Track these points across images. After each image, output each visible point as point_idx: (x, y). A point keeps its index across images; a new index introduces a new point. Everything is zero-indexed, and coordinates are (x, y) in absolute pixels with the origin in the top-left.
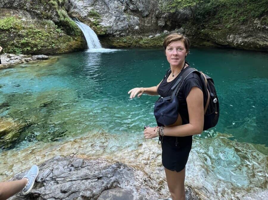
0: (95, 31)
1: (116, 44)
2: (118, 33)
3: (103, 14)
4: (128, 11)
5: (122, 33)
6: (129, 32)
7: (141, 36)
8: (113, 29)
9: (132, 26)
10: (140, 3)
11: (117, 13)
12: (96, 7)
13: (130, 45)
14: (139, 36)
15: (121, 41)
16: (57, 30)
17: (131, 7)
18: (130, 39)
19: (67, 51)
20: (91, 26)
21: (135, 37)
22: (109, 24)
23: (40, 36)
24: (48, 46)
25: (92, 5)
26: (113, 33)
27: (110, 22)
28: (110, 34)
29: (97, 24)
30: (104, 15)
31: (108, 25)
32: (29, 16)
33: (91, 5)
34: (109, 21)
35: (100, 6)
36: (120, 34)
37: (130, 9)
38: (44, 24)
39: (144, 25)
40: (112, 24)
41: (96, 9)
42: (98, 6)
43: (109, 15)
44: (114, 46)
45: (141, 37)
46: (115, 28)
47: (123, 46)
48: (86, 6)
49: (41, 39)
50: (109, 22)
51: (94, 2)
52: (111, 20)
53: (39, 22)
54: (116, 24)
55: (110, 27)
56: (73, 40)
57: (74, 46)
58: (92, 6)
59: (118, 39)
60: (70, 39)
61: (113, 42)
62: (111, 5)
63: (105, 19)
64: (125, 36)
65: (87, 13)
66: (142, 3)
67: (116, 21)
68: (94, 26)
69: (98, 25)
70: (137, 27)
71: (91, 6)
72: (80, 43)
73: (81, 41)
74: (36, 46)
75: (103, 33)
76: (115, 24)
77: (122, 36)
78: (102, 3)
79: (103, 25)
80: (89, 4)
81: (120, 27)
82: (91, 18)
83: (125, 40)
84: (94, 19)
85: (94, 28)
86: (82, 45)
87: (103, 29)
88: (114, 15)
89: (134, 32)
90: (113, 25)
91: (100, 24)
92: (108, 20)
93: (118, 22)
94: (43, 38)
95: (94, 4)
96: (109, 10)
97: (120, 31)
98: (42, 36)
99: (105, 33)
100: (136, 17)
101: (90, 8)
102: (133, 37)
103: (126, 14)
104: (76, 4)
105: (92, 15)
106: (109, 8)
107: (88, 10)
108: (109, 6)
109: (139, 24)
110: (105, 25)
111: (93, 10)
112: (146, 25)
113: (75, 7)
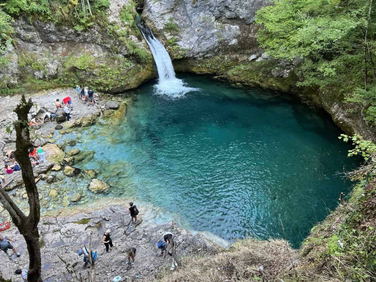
0: (171, 56)
1: (196, 70)
2: (201, 54)
3: (184, 27)
4: (223, 18)
5: (207, 54)
6: (219, 51)
7: (238, 56)
8: (193, 51)
9: (226, 41)
10: (242, 9)
11: (202, 30)
12: (175, 15)
13: (216, 71)
14: (235, 56)
15: (204, 66)
16: (127, 64)
17: (228, 14)
18: (218, 61)
19: (136, 85)
20: (166, 46)
21: (226, 58)
22: (189, 45)
23: (111, 75)
24: (118, 85)
25: (172, 10)
26: (193, 56)
27: (191, 43)
28: (189, 57)
30: (184, 30)
31: (187, 47)
32: (100, 49)
34: (189, 40)
35: (182, 15)
36: (203, 56)
37: (225, 16)
38: (114, 59)
39: (247, 37)
40: (192, 46)
41: (176, 18)
42: (179, 15)
43: (191, 30)
44: (193, 71)
46: (197, 50)
47: (205, 73)
48: (162, 12)
49: (112, 78)
50: (189, 42)
51: (175, 4)
52: (193, 40)
53: (109, 56)
54: (199, 45)
55: (189, 50)
56: (143, 69)
57: (144, 78)
58: (171, 12)
59: (200, 62)
60: (140, 68)
61: (193, 66)
62: (195, 17)
63: (185, 37)
64: (211, 57)
65: (163, 25)
66: (246, 9)
67: (199, 42)
68: (169, 47)
69: (175, 44)
70: (234, 42)
71: (169, 12)
72: (150, 73)
73: (152, 71)
74: (107, 85)
75: (180, 57)
76: (196, 45)
77: (207, 58)
78: (183, 12)
79: (181, 46)
80: (168, 9)
81: (204, 49)
82: (168, 33)
83: (208, 65)
84: (171, 35)
85: (169, 49)
86: (152, 74)
87: (180, 52)
88: (196, 34)
89: (228, 48)
90: (193, 48)
91: (177, 43)
93: (201, 42)
94: (113, 77)
95: (175, 9)
96: (192, 24)
97: (203, 52)
98: (113, 74)
99: (182, 57)
100: (234, 26)
101: (167, 17)
102: (224, 58)
103: (218, 24)
104: (151, 7)
105: (169, 29)
106: (191, 21)
107: (165, 20)
108: (192, 19)
109: (239, 36)
110: (183, 47)
111: (171, 19)
112: (250, 35)
113: (149, 11)
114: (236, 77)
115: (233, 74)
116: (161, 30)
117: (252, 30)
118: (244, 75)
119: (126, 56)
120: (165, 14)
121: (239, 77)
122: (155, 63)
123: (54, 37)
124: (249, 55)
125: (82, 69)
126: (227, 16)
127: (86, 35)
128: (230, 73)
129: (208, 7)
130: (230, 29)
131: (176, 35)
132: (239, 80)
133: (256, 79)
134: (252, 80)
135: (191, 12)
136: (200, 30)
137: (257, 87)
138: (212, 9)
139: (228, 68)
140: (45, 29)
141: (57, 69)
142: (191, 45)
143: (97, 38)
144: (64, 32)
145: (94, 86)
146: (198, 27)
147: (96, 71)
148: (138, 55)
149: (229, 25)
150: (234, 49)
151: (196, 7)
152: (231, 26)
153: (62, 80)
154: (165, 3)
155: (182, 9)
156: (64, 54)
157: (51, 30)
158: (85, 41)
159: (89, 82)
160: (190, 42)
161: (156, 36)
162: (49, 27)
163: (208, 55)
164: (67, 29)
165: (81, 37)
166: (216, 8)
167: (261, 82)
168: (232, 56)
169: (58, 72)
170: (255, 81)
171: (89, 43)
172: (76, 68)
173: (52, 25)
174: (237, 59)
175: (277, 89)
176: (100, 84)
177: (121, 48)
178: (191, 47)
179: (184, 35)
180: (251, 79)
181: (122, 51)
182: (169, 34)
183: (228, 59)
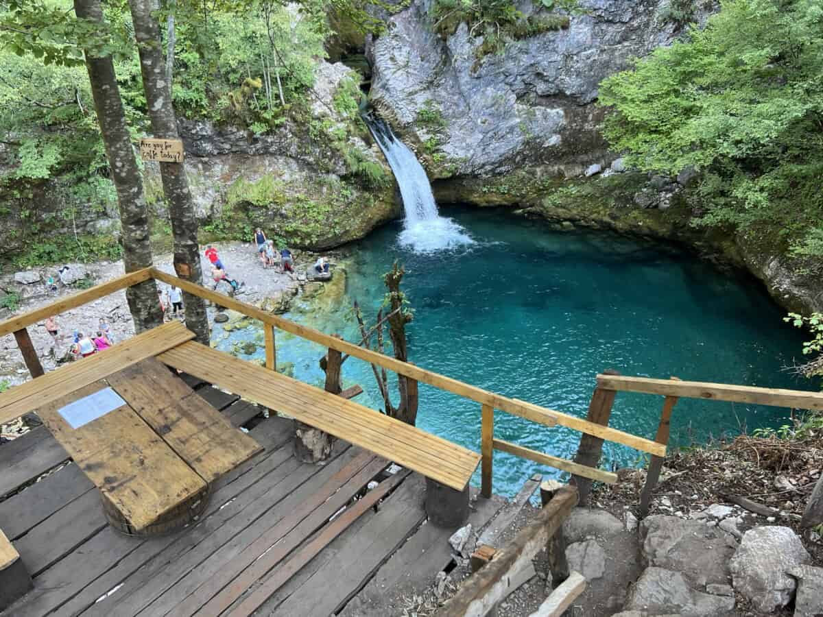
0: (429, 174)
1: (477, 199)
2: (488, 168)
3: (453, 117)
4: (531, 96)
5: (499, 167)
6: (524, 160)
7: (562, 167)
8: (473, 162)
9: (538, 140)
10: (570, 77)
11: (490, 120)
12: (437, 93)
13: (518, 199)
14: (556, 168)
15: (494, 190)
16: (345, 192)
17: (541, 87)
18: (522, 180)
19: (362, 233)
20: (418, 155)
21: (539, 173)
23: (315, 214)
24: (328, 233)
26: (473, 172)
28: (465, 175)
29: (434, 148)
30: (454, 123)
31: (461, 154)
32: (294, 165)
33: (425, 86)
35: (449, 94)
36: (493, 170)
37: (536, 92)
38: (321, 184)
39: (580, 130)
40: (472, 152)
41: (438, 99)
42: (443, 93)
43: (468, 122)
44: (471, 202)
45: (559, 169)
46: (480, 160)
47: (497, 203)
48: (411, 90)
49: (317, 221)
50: (464, 144)
51: (436, 74)
52: (472, 141)
53: (311, 178)
55: (465, 162)
56: (375, 201)
57: (377, 218)
58: (428, 88)
59: (486, 182)
60: (368, 200)
61: (472, 192)
62: (477, 98)
64: (509, 171)
65: (413, 114)
66: (577, 76)
68: (425, 156)
69: (437, 151)
70: (554, 140)
71: (425, 89)
72: (388, 207)
73: (393, 204)
74: (308, 235)
75: (446, 175)
76: (479, 150)
77: (500, 174)
79: (449, 154)
80: (421, 83)
81: (495, 157)
82: (422, 129)
83: (503, 189)
84: (428, 133)
85: (426, 160)
86: (392, 210)
87: (446, 165)
88: (480, 129)
89: (542, 154)
90: (473, 155)
91: (442, 147)
92: (464, 140)
93: (488, 145)
94: (320, 218)
95: (435, 83)
96: (470, 109)
97: (493, 164)
98: (318, 213)
99: (451, 174)
100: (554, 111)
101: (421, 98)
102: (533, 174)
103: (521, 106)
104: (388, 80)
105: (423, 121)
106: (468, 105)
107: (416, 104)
108: (471, 102)
109: (565, 129)
110: (453, 155)
111: (428, 103)
112: (587, 127)
113: (384, 87)
114: (560, 210)
115: (554, 204)
116: (408, 123)
117: (591, 115)
118: (578, 206)
119: (343, 178)
120: (416, 93)
121: (567, 209)
122: (399, 188)
123: (208, 147)
124: (586, 164)
125: (261, 204)
126: (539, 92)
127: (269, 140)
128: (548, 202)
129: (502, 77)
130: (545, 118)
131: (439, 132)
132: (569, 216)
133: (602, 212)
134: (594, 216)
135: (468, 87)
136: (486, 120)
137: (607, 229)
138: (510, 80)
139: (542, 192)
140: (194, 132)
141: (212, 206)
142: (469, 150)
143: (290, 145)
144: (229, 136)
145: (283, 236)
146: (483, 115)
147: (287, 209)
148: (367, 175)
149: (543, 108)
150: (555, 155)
151: (478, 78)
152: (549, 110)
153: (221, 227)
154: (416, 72)
155: (451, 82)
156: (226, 178)
157: (205, 133)
158: (266, 152)
159: (273, 230)
160: (467, 144)
161: (399, 136)
162: (201, 129)
163: (503, 169)
164: (235, 130)
165: (259, 145)
166: (519, 78)
167: (614, 218)
168: (551, 169)
169: (213, 213)
170: (600, 217)
171: (272, 154)
172: (249, 203)
173: (208, 125)
174: (561, 175)
175: (646, 231)
176: (295, 233)
177: (335, 163)
178: (469, 155)
179: (455, 132)
180: (591, 214)
181: (338, 168)
182: (425, 130)
183: (543, 175)
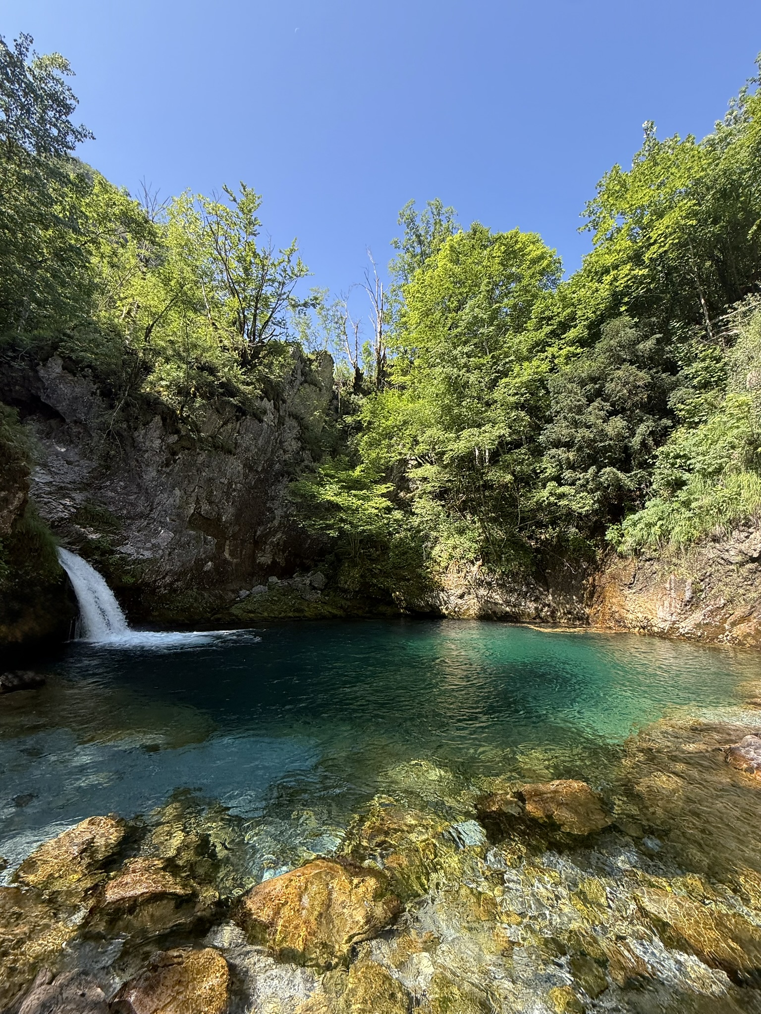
3: (129, 519)
4: (195, 517)
5: (177, 580)
6: (192, 580)
7: (221, 591)
8: (159, 567)
9: (201, 563)
11: (178, 521)
12: (99, 495)
14: (216, 591)
21: (206, 595)
22: (150, 552)
25: (86, 486)
27: (156, 547)
28: (146, 584)
29: (106, 549)
31: (148, 555)
33: (80, 486)
34: (150, 541)
35: (120, 494)
40: (159, 552)
41: (103, 500)
42: (111, 494)
45: (219, 593)
46: (166, 566)
50: (149, 545)
51: (94, 477)
54: (170, 554)
58: (85, 489)
62: (163, 496)
63: (136, 537)
67: (172, 545)
68: (95, 557)
69: (112, 551)
70: (210, 565)
75: (129, 581)
76: (167, 552)
78: (126, 487)
79: (129, 555)
80: (74, 482)
81: (178, 564)
85: (97, 562)
87: (128, 567)
88: (170, 526)
89: (203, 577)
90: (162, 557)
91: (117, 548)
92: (147, 540)
95: (95, 485)
97: (174, 574)
99: (133, 581)
100: (209, 537)
101: (78, 495)
106: (151, 504)
108: (156, 500)
109: (215, 557)
110: (135, 556)
111: (90, 501)
116: (62, 519)
124: (234, 591)
126: (204, 513)
129: (186, 482)
131: (111, 532)
135: (155, 483)
150: (211, 581)
151: (169, 475)
152: (206, 536)
155: (122, 483)
160: (153, 545)
163: (180, 584)
166: (197, 489)
178: (158, 556)
179: (133, 533)
182: (90, 529)
